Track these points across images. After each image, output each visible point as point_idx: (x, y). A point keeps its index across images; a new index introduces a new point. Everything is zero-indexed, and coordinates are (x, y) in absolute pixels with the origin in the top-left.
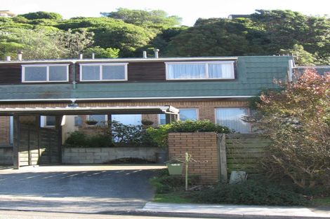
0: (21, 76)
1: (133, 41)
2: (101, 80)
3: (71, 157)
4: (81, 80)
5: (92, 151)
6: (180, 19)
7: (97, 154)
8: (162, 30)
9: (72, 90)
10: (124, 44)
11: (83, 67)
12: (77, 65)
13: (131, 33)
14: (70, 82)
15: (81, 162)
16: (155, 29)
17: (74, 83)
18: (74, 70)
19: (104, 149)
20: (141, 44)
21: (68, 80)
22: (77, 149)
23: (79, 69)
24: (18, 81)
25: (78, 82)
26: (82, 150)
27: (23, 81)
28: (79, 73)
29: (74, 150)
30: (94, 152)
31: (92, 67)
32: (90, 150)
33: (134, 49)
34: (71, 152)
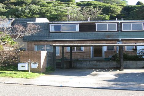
0: (95, 28)
1: (114, 12)
2: (132, 30)
3: (126, 65)
4: (123, 30)
5: (136, 62)
6: (127, 1)
7: (138, 64)
8: (124, 7)
9: (119, 35)
10: (110, 13)
11: (123, 24)
12: (121, 23)
13: (112, 8)
14: (118, 31)
15: (131, 67)
16: (120, 6)
17: (120, 31)
18: (119, 26)
19: (141, 61)
20: (117, 13)
21: (117, 30)
22: (129, 61)
23: (122, 25)
24: (94, 30)
25: (122, 31)
26: (131, 62)
27: (97, 30)
28: (122, 27)
29: (128, 62)
30: (137, 63)
31: (127, 24)
32: (135, 62)
33: (115, 15)
34: (126, 62)
